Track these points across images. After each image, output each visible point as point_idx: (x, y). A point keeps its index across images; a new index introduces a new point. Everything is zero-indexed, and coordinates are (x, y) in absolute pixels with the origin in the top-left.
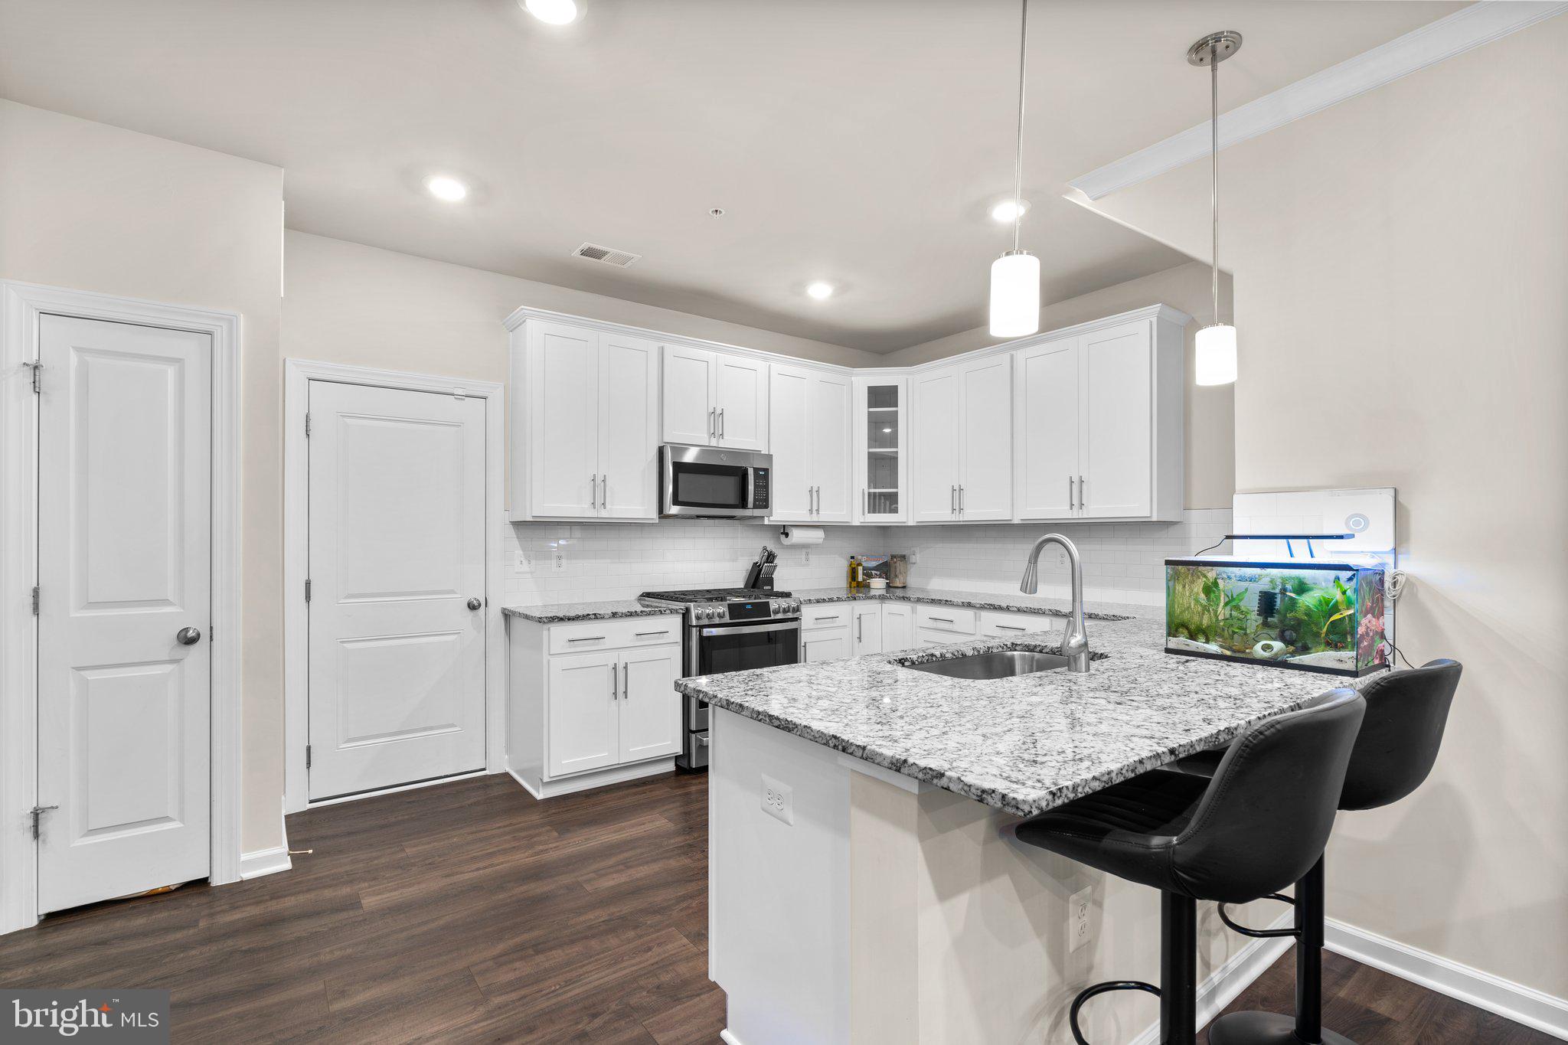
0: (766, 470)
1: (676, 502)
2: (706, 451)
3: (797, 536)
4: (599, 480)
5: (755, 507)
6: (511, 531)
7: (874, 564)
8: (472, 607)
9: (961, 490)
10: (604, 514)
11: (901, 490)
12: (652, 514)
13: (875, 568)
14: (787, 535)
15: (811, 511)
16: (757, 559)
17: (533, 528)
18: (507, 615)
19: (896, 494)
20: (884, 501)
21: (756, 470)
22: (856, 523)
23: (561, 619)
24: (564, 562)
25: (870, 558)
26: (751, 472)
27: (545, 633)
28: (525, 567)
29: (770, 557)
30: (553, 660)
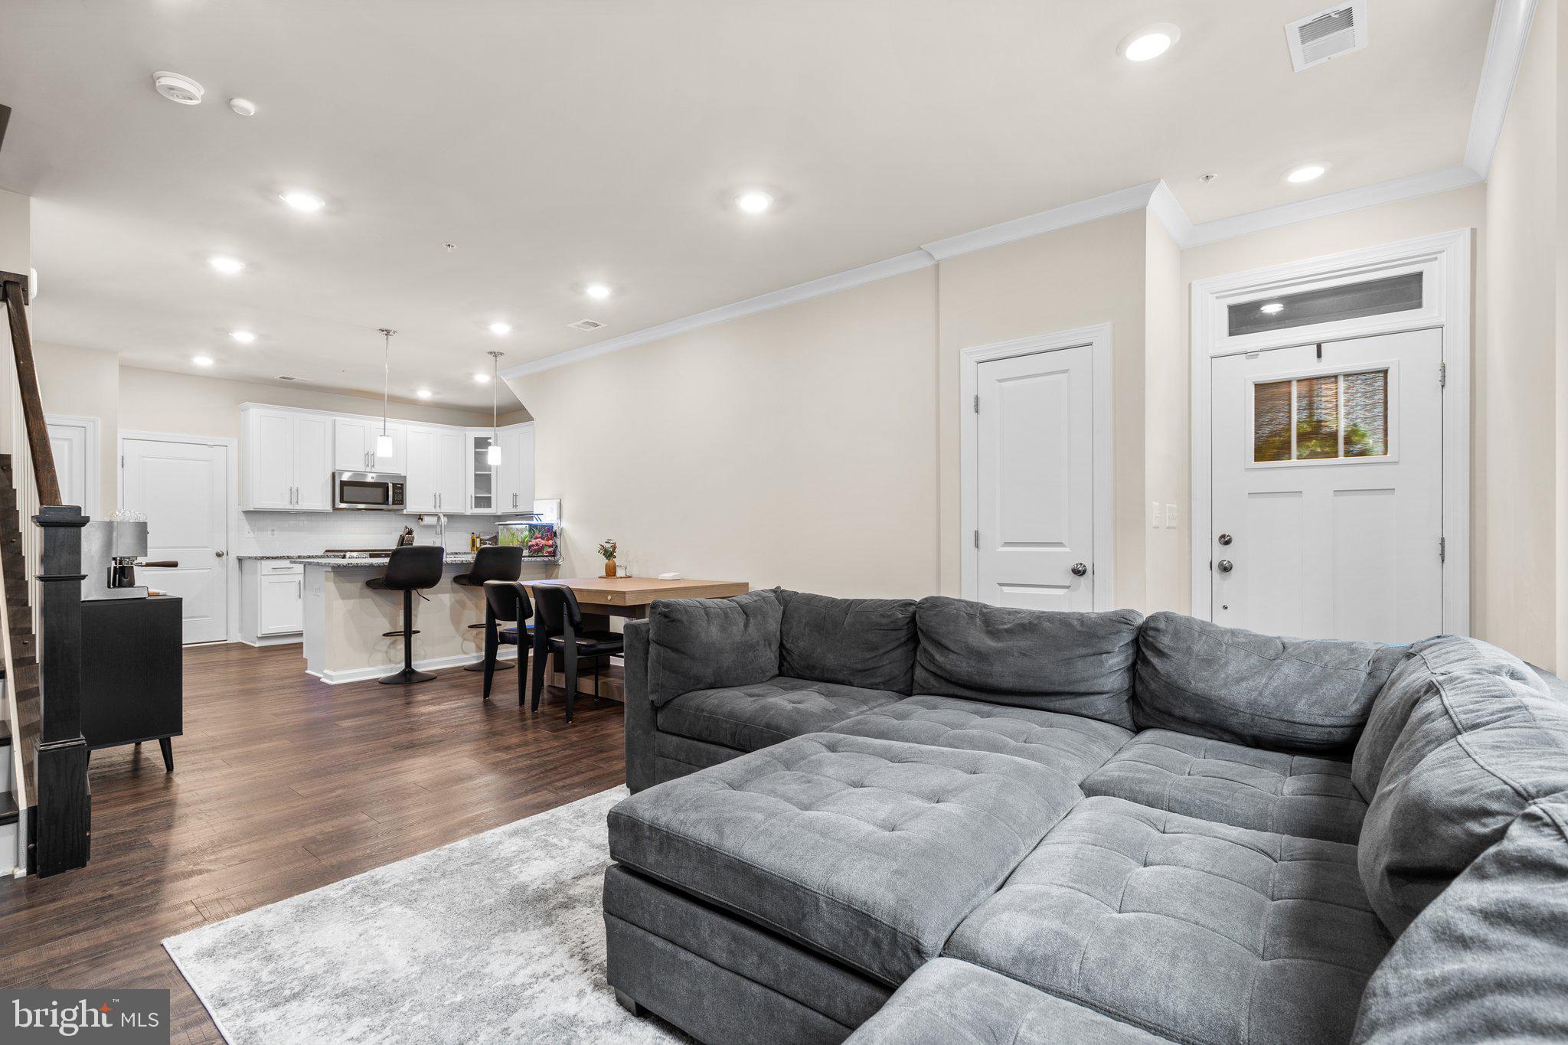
0: (402, 485)
1: (342, 501)
2: (357, 474)
3: (427, 520)
4: (294, 490)
5: (394, 504)
6: (243, 517)
7: (488, 537)
8: (219, 555)
9: (516, 496)
10: (298, 507)
11: (493, 496)
12: (328, 507)
13: (488, 540)
14: (422, 519)
15: (435, 506)
16: (402, 533)
17: (254, 515)
18: (240, 560)
19: (490, 497)
20: (483, 501)
21: (394, 485)
22: (469, 514)
23: (268, 558)
24: (275, 533)
25: (485, 533)
26: (390, 486)
27: (259, 565)
28: (252, 535)
29: (410, 532)
30: (263, 577)
